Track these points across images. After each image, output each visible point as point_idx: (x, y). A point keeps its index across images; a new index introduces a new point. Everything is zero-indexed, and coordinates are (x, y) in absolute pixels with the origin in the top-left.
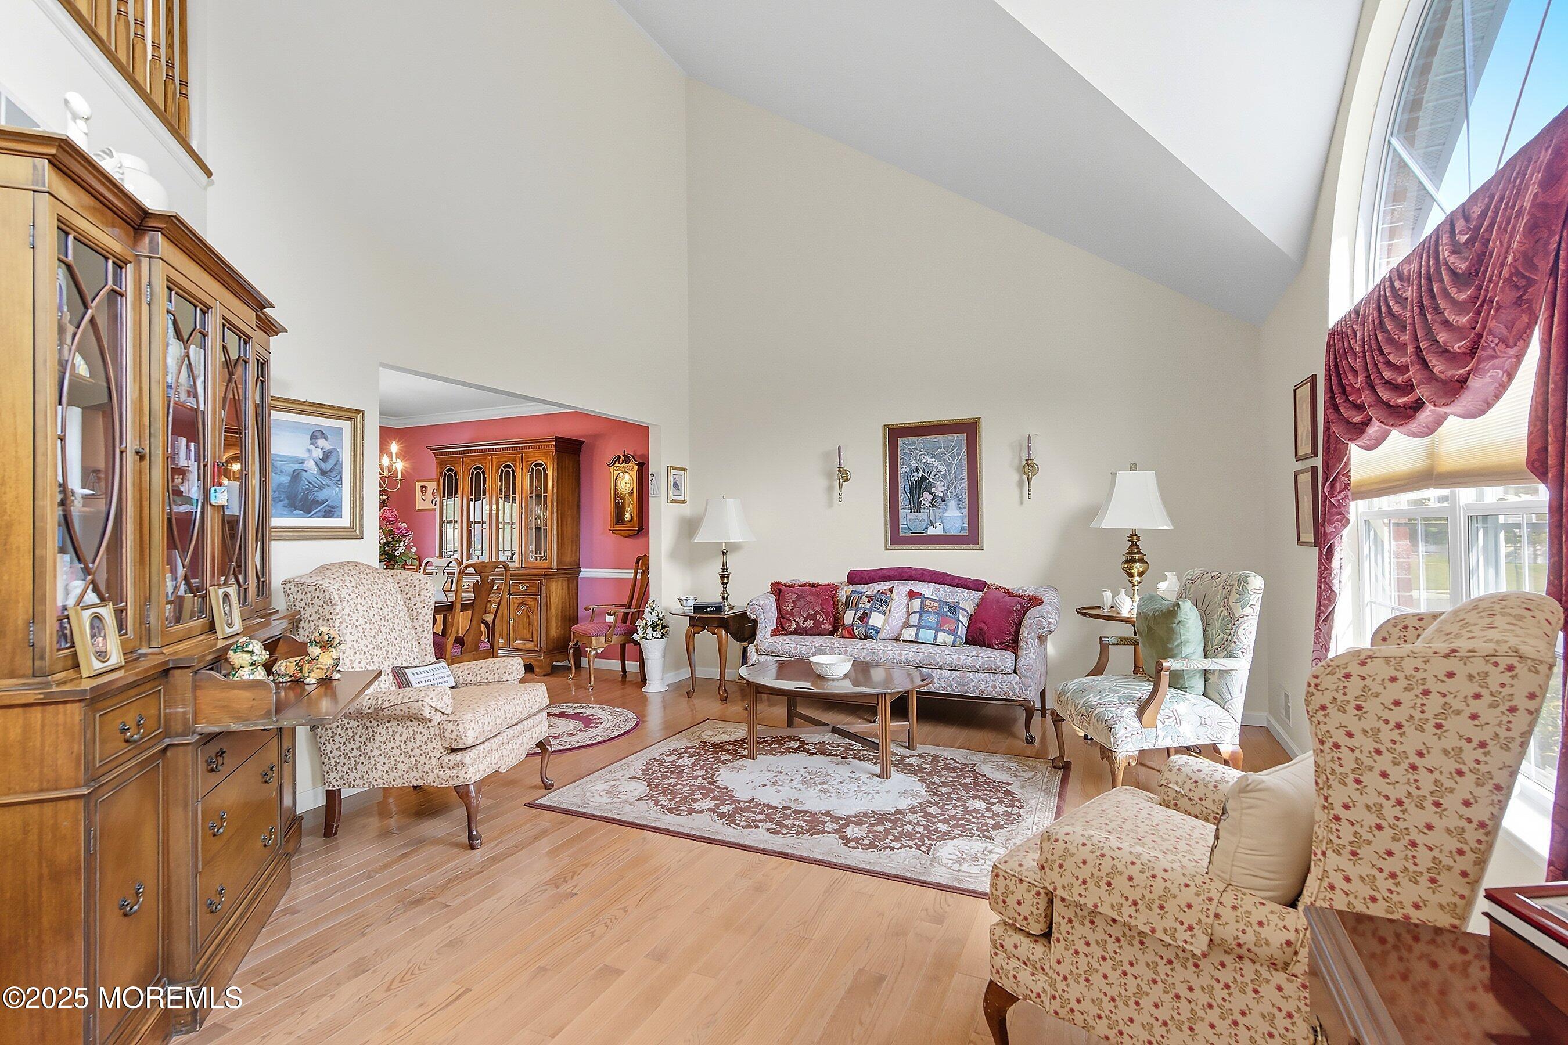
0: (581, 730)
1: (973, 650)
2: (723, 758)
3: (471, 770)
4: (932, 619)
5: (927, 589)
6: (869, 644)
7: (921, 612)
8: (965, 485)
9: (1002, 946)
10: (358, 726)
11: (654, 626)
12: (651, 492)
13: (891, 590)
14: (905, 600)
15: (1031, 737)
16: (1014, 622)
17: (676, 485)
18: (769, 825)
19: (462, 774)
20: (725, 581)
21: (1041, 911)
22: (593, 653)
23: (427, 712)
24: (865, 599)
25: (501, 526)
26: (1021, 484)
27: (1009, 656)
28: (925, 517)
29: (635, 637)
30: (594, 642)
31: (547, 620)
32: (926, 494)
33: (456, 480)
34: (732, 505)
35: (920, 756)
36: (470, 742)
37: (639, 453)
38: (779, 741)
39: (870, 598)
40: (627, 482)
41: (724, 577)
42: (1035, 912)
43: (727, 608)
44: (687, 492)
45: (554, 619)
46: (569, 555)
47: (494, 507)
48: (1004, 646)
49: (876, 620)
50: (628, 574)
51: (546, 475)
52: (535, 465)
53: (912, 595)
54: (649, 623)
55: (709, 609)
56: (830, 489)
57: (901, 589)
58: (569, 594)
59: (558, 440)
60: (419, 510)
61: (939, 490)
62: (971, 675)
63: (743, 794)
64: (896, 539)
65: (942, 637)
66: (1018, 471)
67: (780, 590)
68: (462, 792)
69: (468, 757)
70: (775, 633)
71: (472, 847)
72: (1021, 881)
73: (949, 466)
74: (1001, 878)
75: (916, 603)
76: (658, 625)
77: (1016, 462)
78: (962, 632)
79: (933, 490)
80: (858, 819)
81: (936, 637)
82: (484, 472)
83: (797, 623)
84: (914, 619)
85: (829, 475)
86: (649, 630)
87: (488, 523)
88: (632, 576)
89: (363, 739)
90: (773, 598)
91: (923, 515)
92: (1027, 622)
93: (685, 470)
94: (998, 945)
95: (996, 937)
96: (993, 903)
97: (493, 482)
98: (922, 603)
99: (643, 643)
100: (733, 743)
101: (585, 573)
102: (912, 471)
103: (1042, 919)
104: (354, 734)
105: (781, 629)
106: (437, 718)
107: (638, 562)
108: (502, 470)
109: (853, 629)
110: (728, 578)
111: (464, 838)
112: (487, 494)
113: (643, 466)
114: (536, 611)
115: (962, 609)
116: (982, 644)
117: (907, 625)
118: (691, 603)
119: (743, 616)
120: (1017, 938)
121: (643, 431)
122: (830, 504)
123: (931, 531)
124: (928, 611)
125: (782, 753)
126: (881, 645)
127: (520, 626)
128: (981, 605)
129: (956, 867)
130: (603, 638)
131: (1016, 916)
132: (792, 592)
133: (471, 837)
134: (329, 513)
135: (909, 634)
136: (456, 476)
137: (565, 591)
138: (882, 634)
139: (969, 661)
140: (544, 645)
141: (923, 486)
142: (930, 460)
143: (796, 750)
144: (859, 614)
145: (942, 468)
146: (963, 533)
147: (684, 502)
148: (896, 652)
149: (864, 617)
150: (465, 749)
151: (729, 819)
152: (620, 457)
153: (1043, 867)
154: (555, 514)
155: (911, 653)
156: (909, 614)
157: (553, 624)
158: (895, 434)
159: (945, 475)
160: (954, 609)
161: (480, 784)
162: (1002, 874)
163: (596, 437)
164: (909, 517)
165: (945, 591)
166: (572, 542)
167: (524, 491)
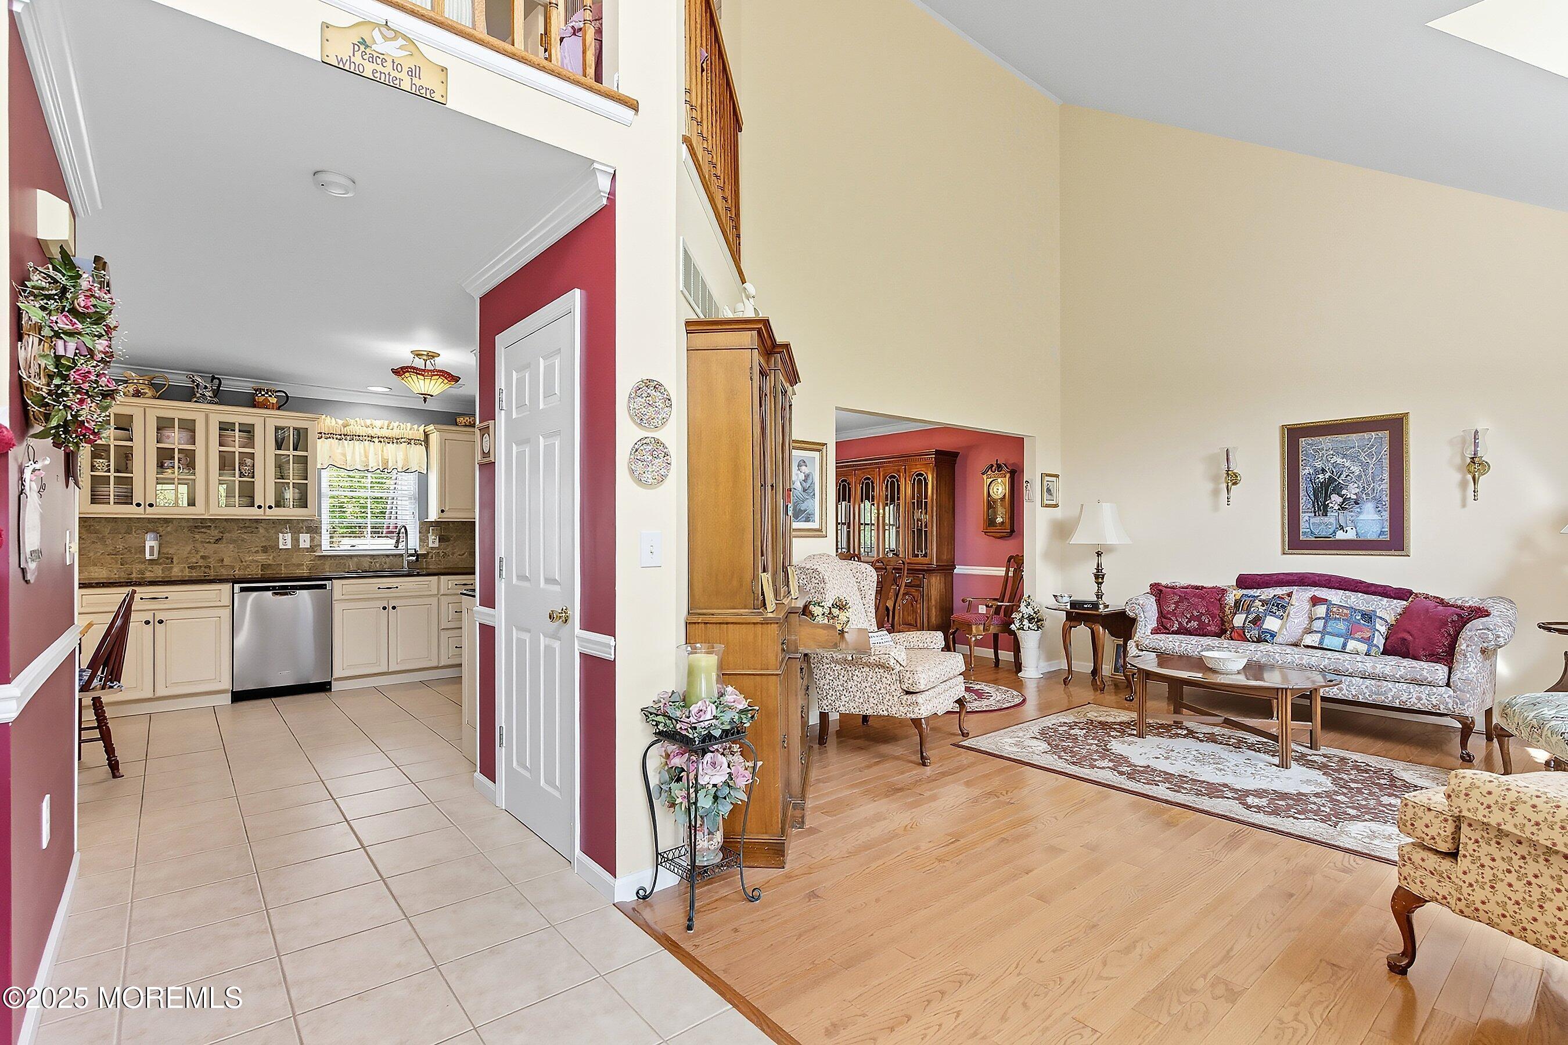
0: (975, 700)
1: (1393, 660)
2: (1112, 734)
3: (923, 708)
4: (1342, 626)
5: (1335, 596)
6: (1262, 646)
7: (1327, 618)
8: (1386, 486)
9: (1410, 859)
10: (842, 669)
11: (1030, 619)
12: (1026, 497)
13: (1290, 595)
14: (1307, 606)
15: (1468, 755)
16: (1449, 635)
17: (1049, 490)
18: (1167, 785)
19: (916, 710)
20: (1100, 580)
21: (1448, 833)
22: (974, 639)
23: (892, 662)
24: (1258, 603)
25: (887, 528)
26: (1463, 485)
27: (1440, 671)
28: (1332, 520)
29: (1013, 627)
30: (974, 630)
31: (928, 609)
32: (1335, 497)
33: (849, 489)
34: (1107, 509)
35: (1325, 756)
36: (922, 687)
37: (1011, 461)
38: (1167, 728)
39: (1264, 603)
40: (1000, 489)
41: (1099, 577)
42: (1443, 833)
43: (1101, 606)
44: (1060, 497)
45: (934, 608)
46: (946, 554)
47: (881, 511)
48: (1433, 657)
49: (1271, 623)
50: (1000, 572)
51: (926, 484)
52: (917, 476)
53: (1315, 601)
54: (1026, 616)
55: (1086, 606)
56: (1216, 492)
57: (1301, 596)
58: (945, 588)
59: (938, 453)
61: (1352, 491)
62: (1390, 685)
63: (1140, 761)
64: (1295, 543)
65: (1352, 645)
66: (1459, 469)
67: (1161, 591)
68: (916, 722)
69: (920, 698)
70: (1155, 631)
71: (924, 764)
72: (1429, 810)
73: (1365, 466)
74: (1410, 807)
75: (1321, 610)
76: (1034, 618)
77: (1458, 460)
78: (1379, 641)
79: (1344, 492)
80: (1259, 793)
81: (1344, 645)
82: (873, 483)
83: (1180, 623)
84: (1318, 625)
85: (1215, 479)
86: (1026, 622)
87: (876, 524)
88: (1003, 573)
89: (845, 679)
90: (1153, 599)
91: (1331, 518)
92: (1466, 633)
93: (1057, 476)
94: (1406, 858)
95: (1404, 852)
96: (1401, 826)
97: (880, 490)
98: (1328, 609)
99: (1020, 634)
100: (1120, 723)
101: (959, 570)
102: (1317, 472)
103: (1449, 839)
104: (839, 674)
105: (1162, 627)
106: (898, 668)
107: (1009, 561)
108: (888, 481)
109: (1244, 632)
110: (1103, 578)
111: (917, 758)
112: (875, 501)
113: (1015, 475)
114: (919, 601)
115: (1381, 618)
116: (1405, 656)
117: (1309, 631)
118: (1066, 599)
119: (1122, 615)
120: (1425, 854)
121: (1017, 443)
122: (1216, 508)
123: (1340, 535)
124: (1336, 619)
125: (1171, 737)
126: (1277, 648)
127: (905, 613)
128: (1406, 613)
129: (1367, 840)
130: (981, 627)
131: (1424, 836)
132: (1174, 593)
133: (922, 757)
134: (807, 520)
135: (1309, 640)
136: (848, 486)
137: (943, 585)
138: (1278, 639)
139: (1387, 670)
141: (1331, 488)
142: (1339, 461)
143: (1185, 736)
144: (1251, 617)
145: (1356, 469)
146: (1381, 538)
147: (1056, 506)
148: (1296, 656)
149: (1257, 621)
150: (917, 693)
151: (1130, 777)
152: (992, 466)
153: (1449, 796)
154: (935, 517)
155: (1316, 658)
156: (1312, 620)
157: (933, 613)
158: (1294, 435)
159: (1360, 476)
160: (1368, 617)
161: (927, 719)
162: (1410, 804)
163: (970, 448)
164: (1312, 520)
165: (1358, 598)
166: (948, 542)
167: (907, 497)
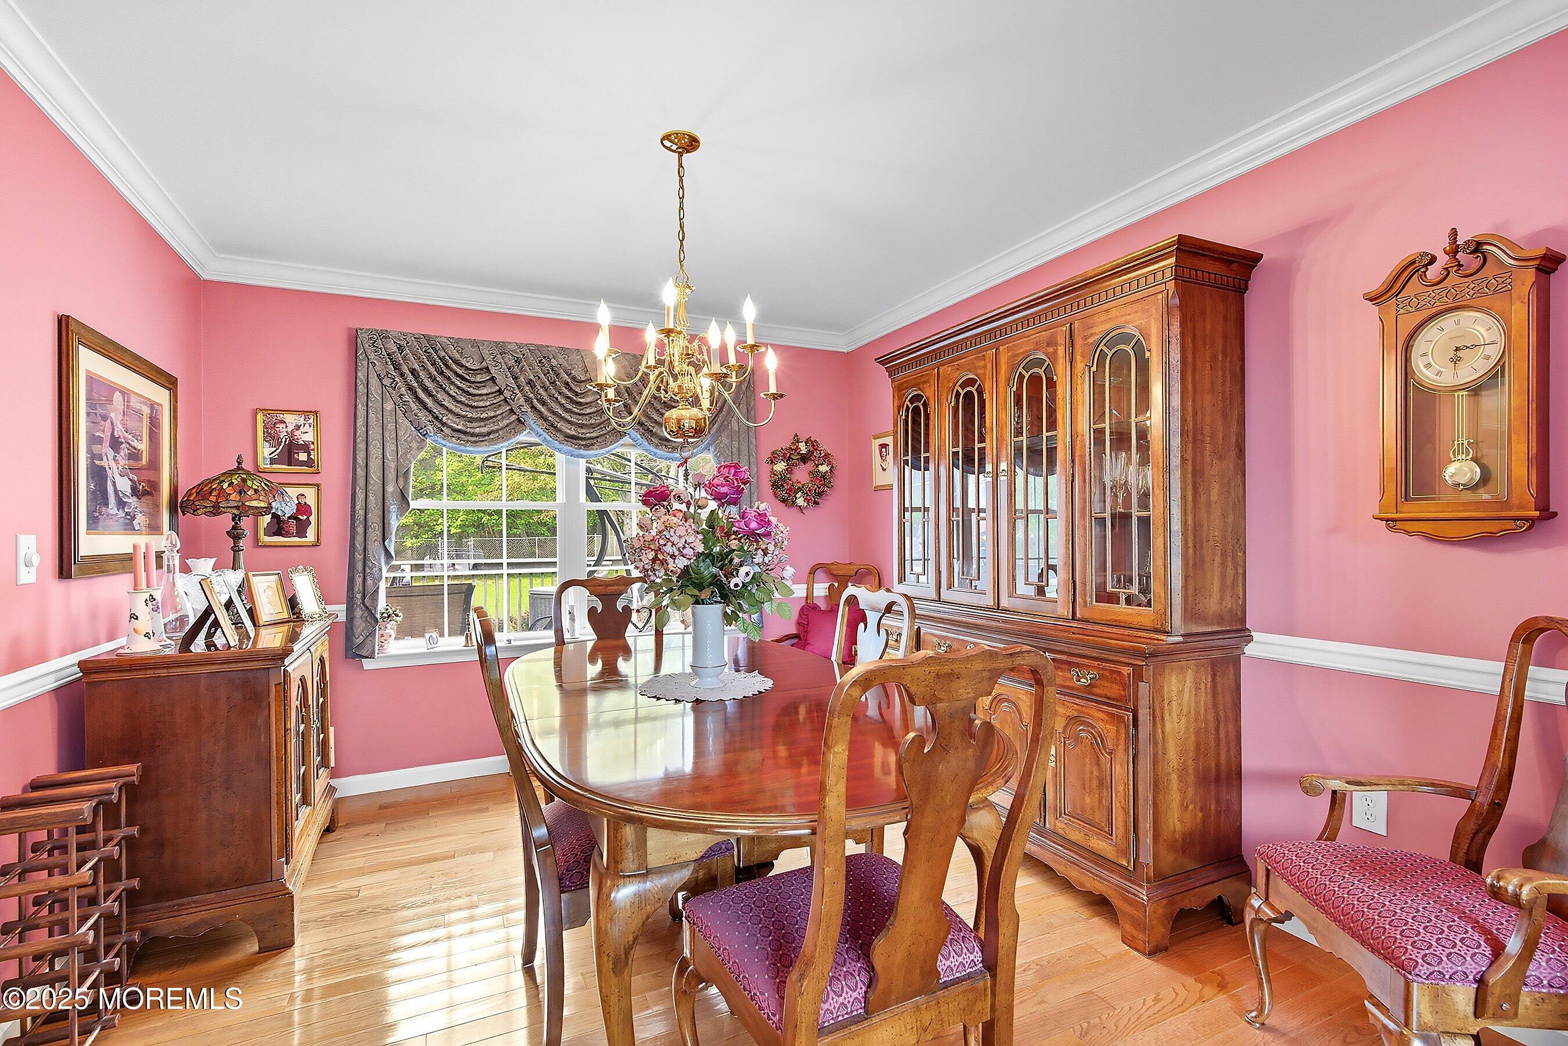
31: (1157, 785)
33: (927, 417)
45: (1174, 777)
46: (1216, 596)
51: (1143, 364)
58: (1215, 705)
60: (878, 489)
82: (980, 393)
87: (990, 511)
101: (1259, 646)
112: (989, 455)
114: (1121, 750)
136: (926, 410)
137: (1204, 698)
140: (1147, 858)
157: (1174, 796)
166: (1224, 554)
